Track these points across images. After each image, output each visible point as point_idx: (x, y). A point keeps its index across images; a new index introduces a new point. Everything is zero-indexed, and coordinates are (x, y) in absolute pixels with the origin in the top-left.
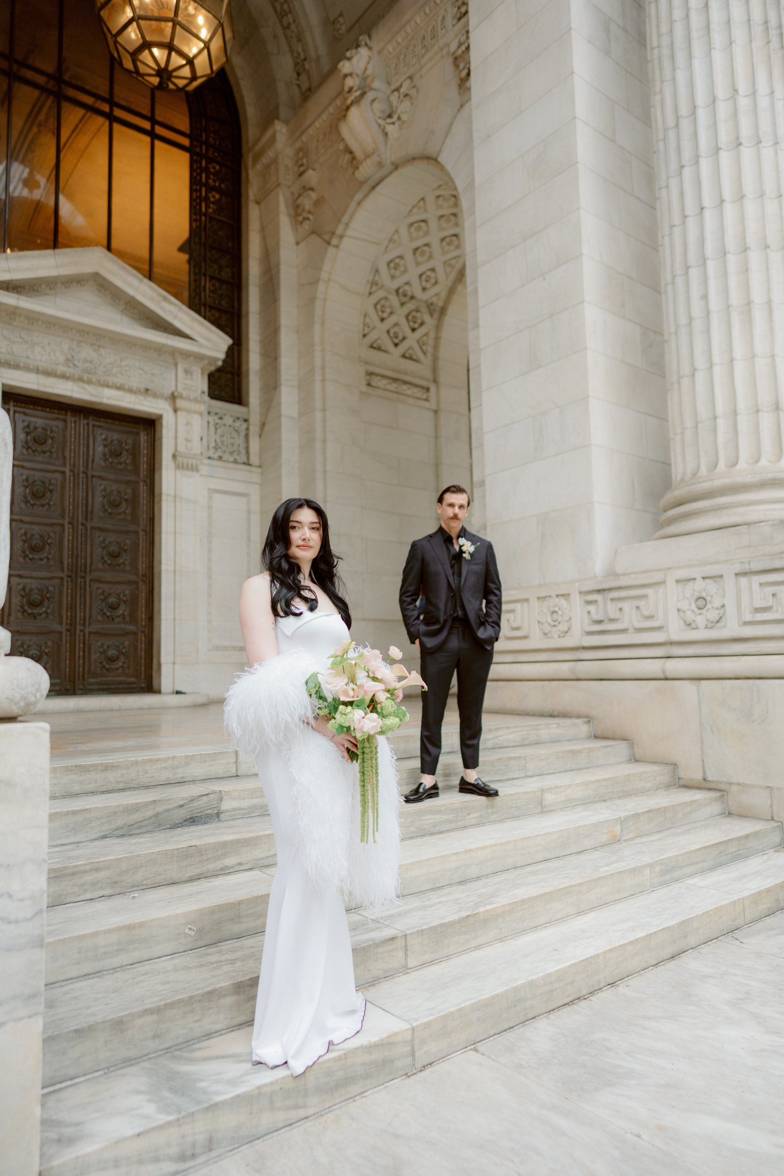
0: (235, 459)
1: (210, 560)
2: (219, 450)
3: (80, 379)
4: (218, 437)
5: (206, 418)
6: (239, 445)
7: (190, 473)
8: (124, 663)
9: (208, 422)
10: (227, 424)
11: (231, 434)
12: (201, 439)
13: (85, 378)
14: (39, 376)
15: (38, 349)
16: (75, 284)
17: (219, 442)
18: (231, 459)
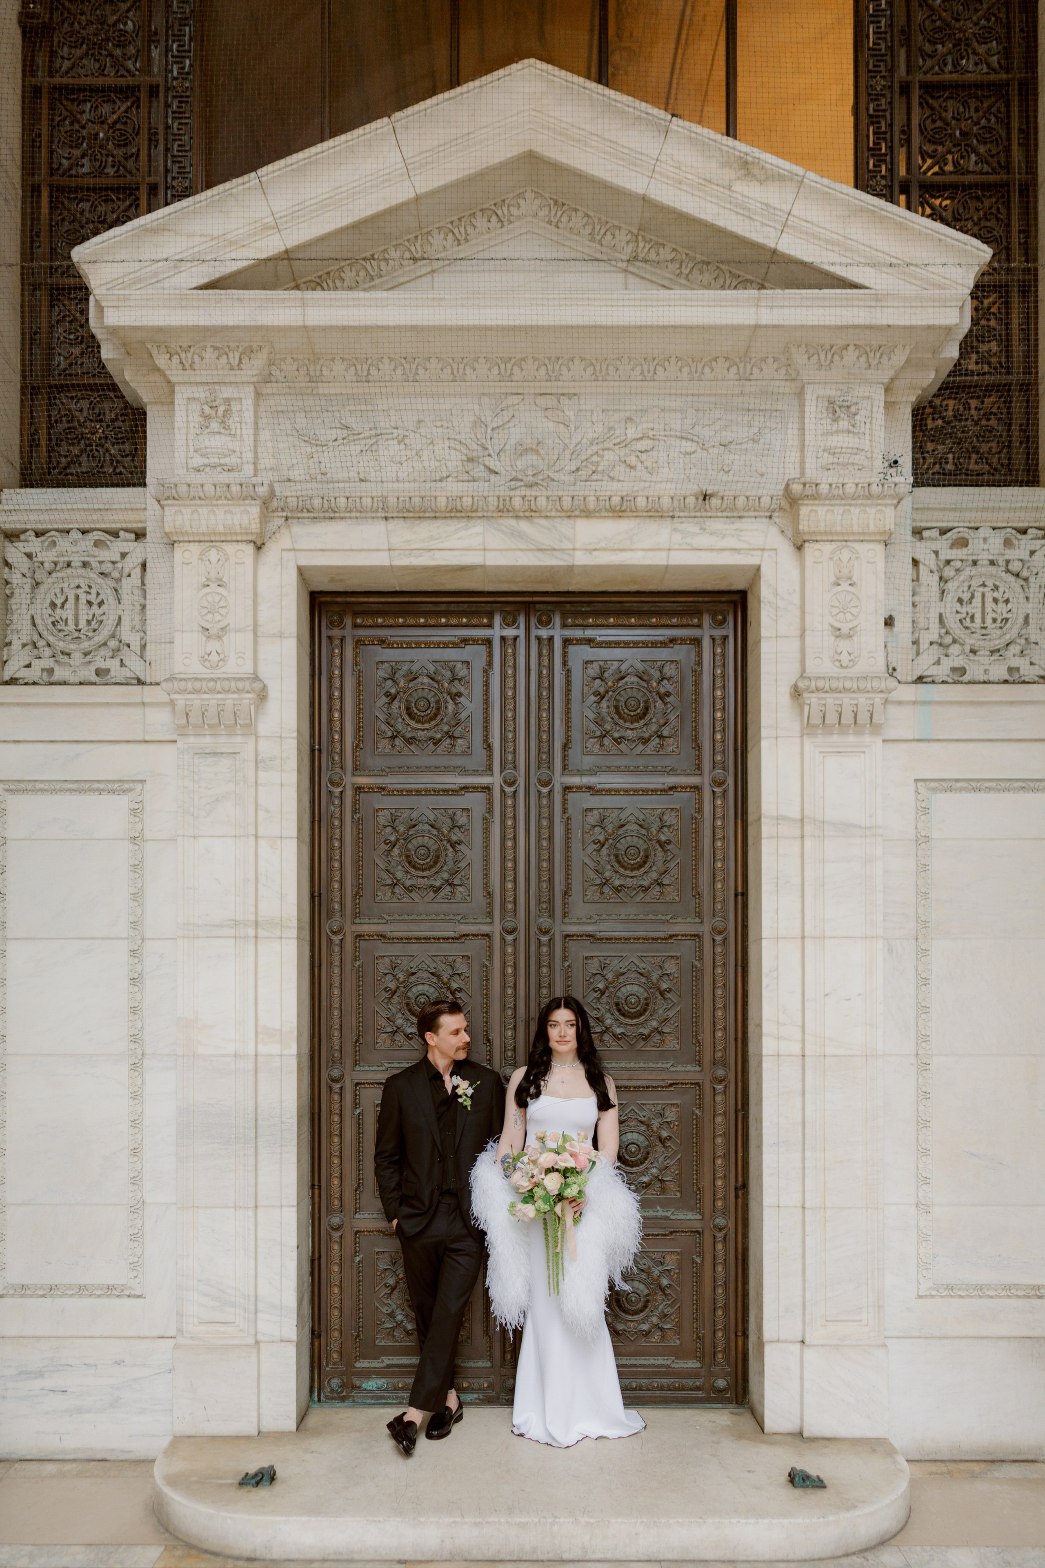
0: (1010, 670)
1: (923, 1009)
2: (955, 649)
3: (504, 510)
4: (950, 606)
5: (908, 547)
6: (1027, 618)
7: (851, 739)
8: (664, 1316)
9: (915, 562)
10: (984, 557)
11: (996, 588)
12: (889, 622)
13: (517, 502)
14: (392, 525)
15: (390, 449)
16: (480, 222)
17: (952, 623)
18: (999, 671)
